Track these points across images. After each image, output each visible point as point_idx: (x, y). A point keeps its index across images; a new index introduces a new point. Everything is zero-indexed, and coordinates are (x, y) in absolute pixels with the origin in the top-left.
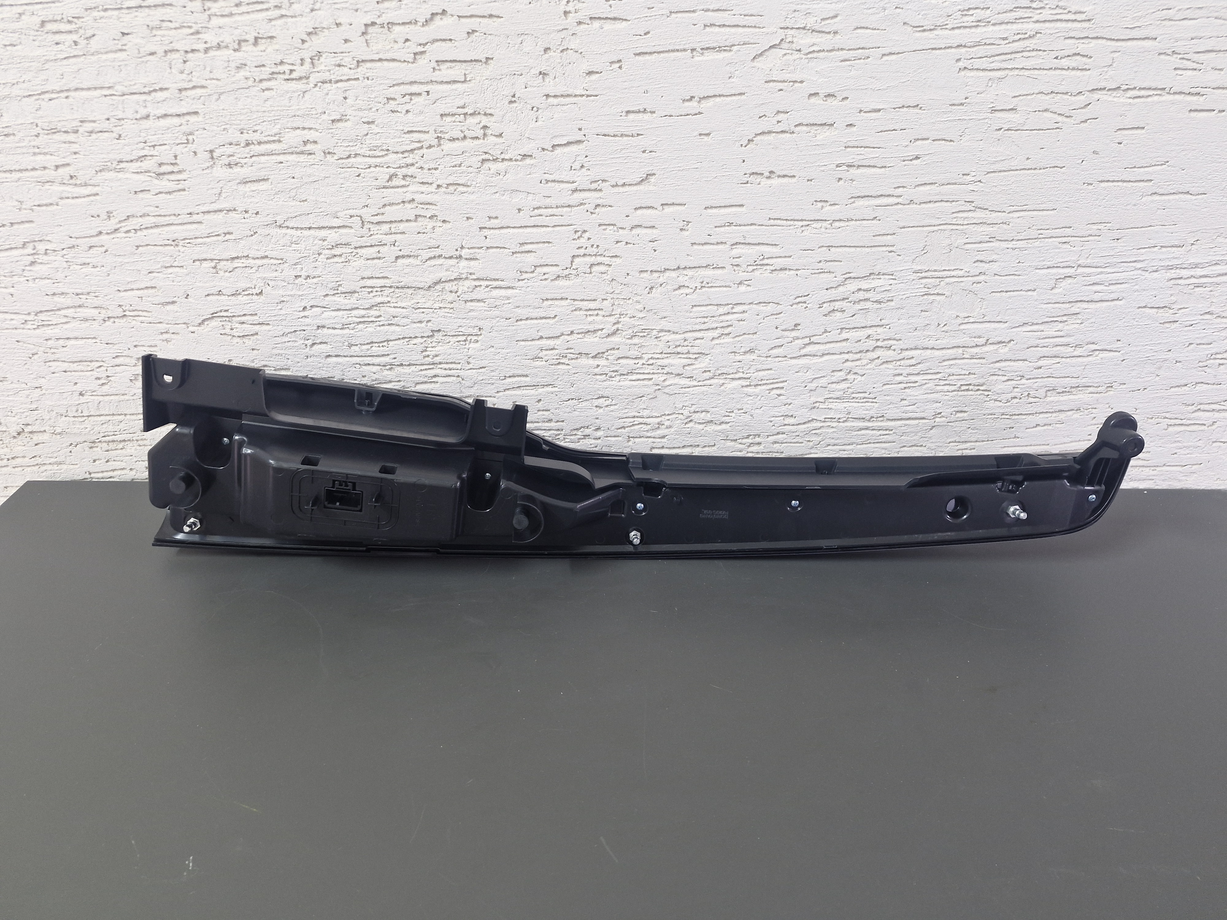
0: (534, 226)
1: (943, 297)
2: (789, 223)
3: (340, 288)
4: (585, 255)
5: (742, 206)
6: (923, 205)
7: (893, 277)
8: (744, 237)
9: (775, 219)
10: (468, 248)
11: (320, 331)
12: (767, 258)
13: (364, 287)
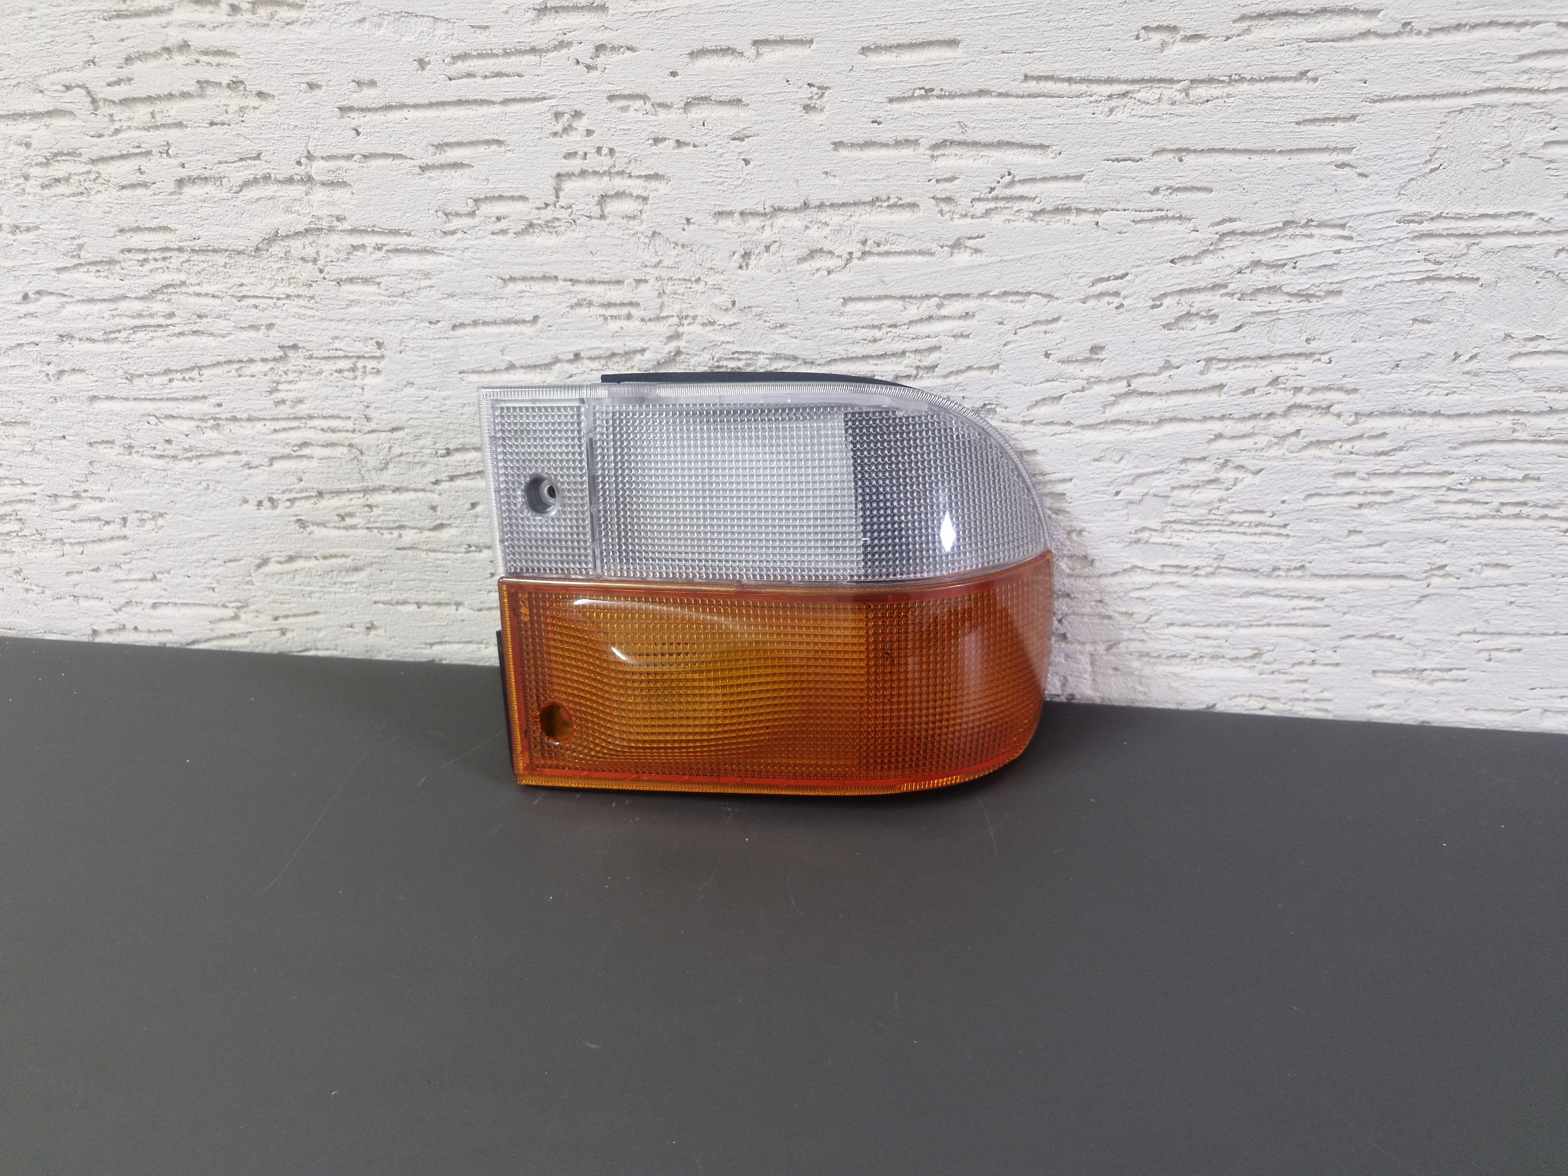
0: (460, 103)
1: (1473, 287)
2: (1077, 88)
3: (83, 254)
4: (583, 173)
5: (952, 43)
6: (1439, 38)
7: (1346, 233)
8: (963, 126)
9: (1039, 78)
10: (322, 158)
11: (66, 345)
12: (1020, 181)
13: (129, 251)
